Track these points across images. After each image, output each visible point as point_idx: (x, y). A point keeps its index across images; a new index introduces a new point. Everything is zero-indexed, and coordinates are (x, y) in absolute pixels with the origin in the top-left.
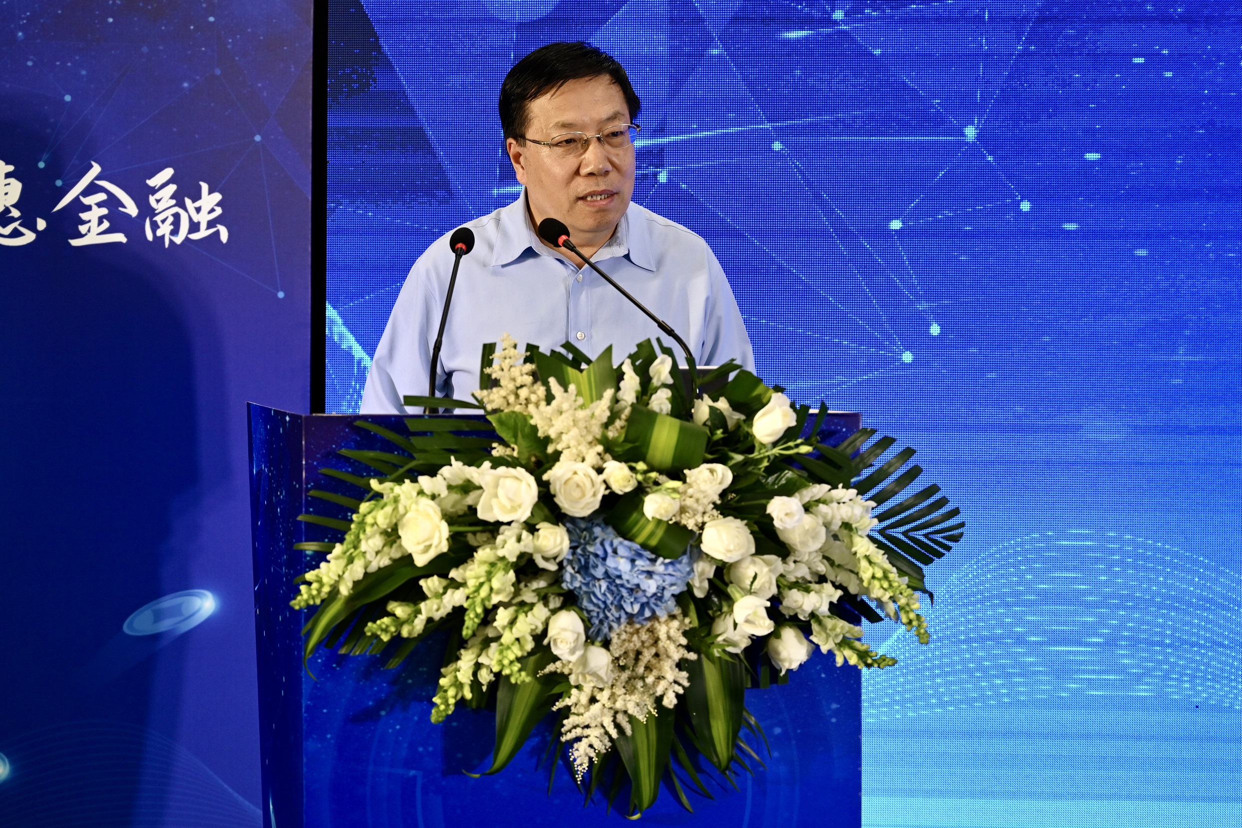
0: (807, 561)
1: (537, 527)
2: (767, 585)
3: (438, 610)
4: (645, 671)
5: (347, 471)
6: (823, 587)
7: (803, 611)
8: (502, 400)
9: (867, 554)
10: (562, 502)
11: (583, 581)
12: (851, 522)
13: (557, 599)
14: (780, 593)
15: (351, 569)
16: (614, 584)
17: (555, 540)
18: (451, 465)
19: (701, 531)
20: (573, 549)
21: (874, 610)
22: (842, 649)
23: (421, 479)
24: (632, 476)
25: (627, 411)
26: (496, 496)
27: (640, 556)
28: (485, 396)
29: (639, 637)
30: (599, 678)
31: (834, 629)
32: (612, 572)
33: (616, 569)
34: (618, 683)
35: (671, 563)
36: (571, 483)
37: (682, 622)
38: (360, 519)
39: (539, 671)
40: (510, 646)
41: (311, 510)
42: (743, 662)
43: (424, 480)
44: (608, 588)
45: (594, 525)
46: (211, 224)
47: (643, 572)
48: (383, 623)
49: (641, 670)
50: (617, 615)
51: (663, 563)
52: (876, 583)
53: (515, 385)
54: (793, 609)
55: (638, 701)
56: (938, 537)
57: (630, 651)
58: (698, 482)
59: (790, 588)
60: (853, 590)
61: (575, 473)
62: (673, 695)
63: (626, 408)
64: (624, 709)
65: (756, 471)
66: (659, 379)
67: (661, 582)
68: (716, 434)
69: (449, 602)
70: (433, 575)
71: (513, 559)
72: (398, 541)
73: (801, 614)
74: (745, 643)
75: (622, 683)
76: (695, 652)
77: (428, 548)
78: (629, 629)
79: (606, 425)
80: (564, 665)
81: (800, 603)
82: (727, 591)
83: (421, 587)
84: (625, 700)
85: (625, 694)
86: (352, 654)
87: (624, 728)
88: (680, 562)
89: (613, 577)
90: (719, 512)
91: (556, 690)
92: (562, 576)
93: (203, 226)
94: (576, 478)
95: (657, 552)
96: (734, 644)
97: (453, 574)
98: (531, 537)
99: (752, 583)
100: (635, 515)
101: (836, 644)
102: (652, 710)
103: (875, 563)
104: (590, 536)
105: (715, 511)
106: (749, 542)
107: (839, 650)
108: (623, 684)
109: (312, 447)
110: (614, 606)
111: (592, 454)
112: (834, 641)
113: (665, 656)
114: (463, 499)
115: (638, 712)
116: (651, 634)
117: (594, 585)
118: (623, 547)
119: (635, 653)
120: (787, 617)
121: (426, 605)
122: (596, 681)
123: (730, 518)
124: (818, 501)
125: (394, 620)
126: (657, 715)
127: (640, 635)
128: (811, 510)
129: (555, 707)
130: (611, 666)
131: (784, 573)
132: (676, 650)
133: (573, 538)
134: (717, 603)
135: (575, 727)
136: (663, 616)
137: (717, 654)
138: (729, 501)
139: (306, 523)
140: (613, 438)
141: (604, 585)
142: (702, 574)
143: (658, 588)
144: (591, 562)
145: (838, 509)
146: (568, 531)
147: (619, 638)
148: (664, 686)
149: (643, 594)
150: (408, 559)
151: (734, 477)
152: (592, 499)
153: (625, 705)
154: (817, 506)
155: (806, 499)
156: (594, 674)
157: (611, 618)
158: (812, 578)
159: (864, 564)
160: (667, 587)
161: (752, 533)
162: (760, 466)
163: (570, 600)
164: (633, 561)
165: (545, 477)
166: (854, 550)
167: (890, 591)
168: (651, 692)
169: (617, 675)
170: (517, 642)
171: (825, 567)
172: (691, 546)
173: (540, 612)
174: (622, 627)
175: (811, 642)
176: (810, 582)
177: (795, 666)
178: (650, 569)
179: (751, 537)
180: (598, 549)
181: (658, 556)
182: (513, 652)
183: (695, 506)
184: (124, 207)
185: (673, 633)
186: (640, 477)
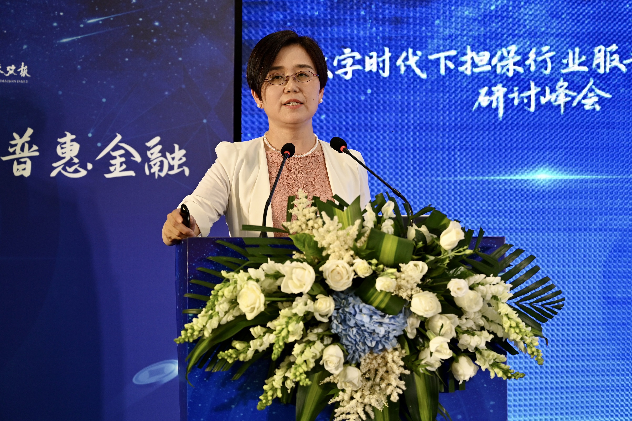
0: (473, 318)
1: (317, 297)
2: (449, 331)
3: (261, 345)
4: (380, 380)
5: (212, 269)
6: (482, 333)
7: (471, 346)
8: (298, 227)
9: (507, 313)
10: (329, 283)
11: (343, 328)
12: (497, 295)
13: (329, 339)
14: (457, 336)
15: (211, 322)
16: (361, 330)
17: (326, 305)
18: (268, 263)
19: (410, 300)
20: (337, 309)
21: (512, 347)
22: (493, 368)
23: (250, 270)
24: (369, 267)
25: (368, 232)
26: (292, 279)
27: (375, 313)
28: (289, 225)
29: (376, 361)
30: (354, 385)
31: (488, 356)
32: (359, 323)
33: (361, 321)
34: (366, 388)
35: (392, 317)
36: (335, 271)
37: (401, 353)
38: (216, 293)
39: (321, 382)
40: (301, 365)
41: (192, 291)
42: (438, 377)
43: (251, 271)
44: (357, 332)
45: (349, 296)
46: (180, 166)
47: (377, 322)
48: (229, 352)
49: (378, 380)
50: (363, 348)
51: (388, 318)
52: (512, 330)
53: (306, 219)
54: (465, 346)
55: (377, 398)
56: (549, 307)
57: (372, 369)
58: (407, 270)
59: (463, 333)
60: (500, 335)
61: (338, 266)
62: (396, 394)
63: (368, 230)
64: (369, 403)
65: (442, 266)
66: (387, 215)
67: (387, 328)
68: (419, 244)
69: (266, 340)
70: (257, 326)
71: (301, 315)
72: (237, 306)
73: (470, 348)
74: (438, 365)
75: (367, 388)
76: (409, 370)
77: (253, 309)
78: (371, 357)
79: (356, 240)
80: (334, 378)
81: (469, 342)
82: (426, 334)
83: (250, 332)
84: (370, 398)
85: (370, 394)
86: (213, 371)
87: (370, 414)
88: (398, 317)
89: (360, 326)
90: (420, 288)
91: (331, 393)
92: (331, 326)
93: (176, 167)
94: (338, 268)
95: (385, 311)
96: (431, 366)
97: (269, 324)
98: (313, 303)
99: (441, 329)
100: (372, 290)
101: (490, 365)
102: (385, 404)
103: (512, 319)
104: (347, 303)
105: (418, 288)
106: (438, 306)
107: (492, 369)
108: (369, 389)
109: (192, 255)
110: (361, 343)
111: (347, 256)
112: (488, 363)
113: (391, 372)
114: (275, 282)
115: (377, 405)
116: (383, 359)
117: (349, 331)
118: (365, 308)
119: (374, 371)
120: (462, 350)
121: (253, 342)
122: (352, 386)
123: (427, 292)
124: (478, 284)
125: (236, 352)
126: (388, 407)
127: (377, 360)
128: (474, 289)
129: (330, 402)
130: (361, 378)
131: (460, 325)
132: (397, 368)
133: (337, 304)
134: (422, 342)
135: (342, 414)
136: (390, 349)
137: (421, 371)
138: (427, 283)
139: (189, 298)
140: (360, 246)
141: (355, 330)
142: (412, 325)
143: (385, 332)
144: (347, 318)
145: (490, 288)
146: (334, 299)
147: (365, 362)
148: (391, 389)
149: (377, 336)
150: (243, 316)
151: (429, 270)
152: (347, 281)
153: (370, 401)
154: (478, 286)
155: (472, 283)
156: (350, 382)
157: (360, 350)
158: (476, 328)
159: (505, 319)
160: (391, 331)
161: (440, 301)
162: (444, 263)
163: (336, 339)
164: (371, 317)
165: (321, 269)
166: (499, 311)
167: (520, 334)
168: (384, 393)
169: (365, 383)
170: (305, 363)
171: (484, 321)
172: (405, 308)
173: (318, 346)
174: (367, 355)
175: (476, 364)
176: (476, 331)
177: (467, 378)
178: (381, 321)
179: (439, 303)
180: (351, 310)
181: (386, 314)
182: (302, 368)
183: (406, 284)
184: (134, 157)
185: (395, 358)
186: (373, 267)
